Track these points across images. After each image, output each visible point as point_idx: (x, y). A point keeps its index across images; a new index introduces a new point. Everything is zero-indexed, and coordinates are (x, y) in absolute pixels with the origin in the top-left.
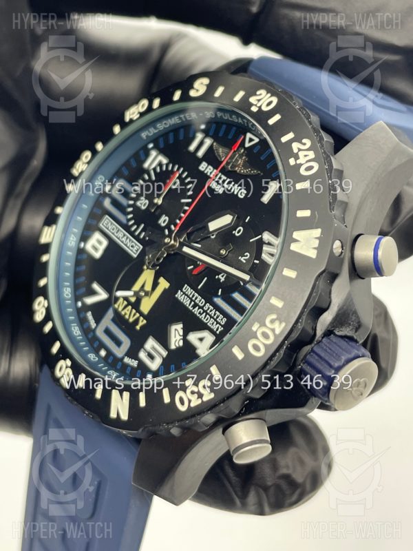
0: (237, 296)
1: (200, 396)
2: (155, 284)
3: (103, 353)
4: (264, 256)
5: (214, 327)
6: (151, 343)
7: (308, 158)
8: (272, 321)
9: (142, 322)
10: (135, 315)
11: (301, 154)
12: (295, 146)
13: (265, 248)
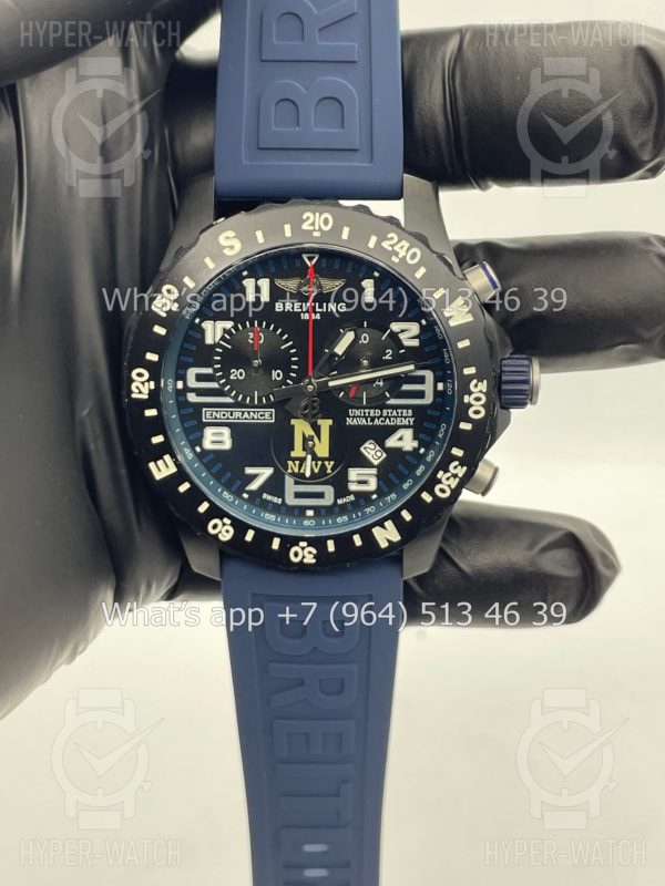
0: (405, 387)
1: (455, 476)
2: (317, 429)
3: (310, 513)
4: (407, 343)
5: (405, 422)
6: (353, 474)
7: (405, 248)
8: (476, 386)
9: (329, 465)
10: (316, 465)
11: (397, 248)
12: (385, 244)
13: (401, 336)
